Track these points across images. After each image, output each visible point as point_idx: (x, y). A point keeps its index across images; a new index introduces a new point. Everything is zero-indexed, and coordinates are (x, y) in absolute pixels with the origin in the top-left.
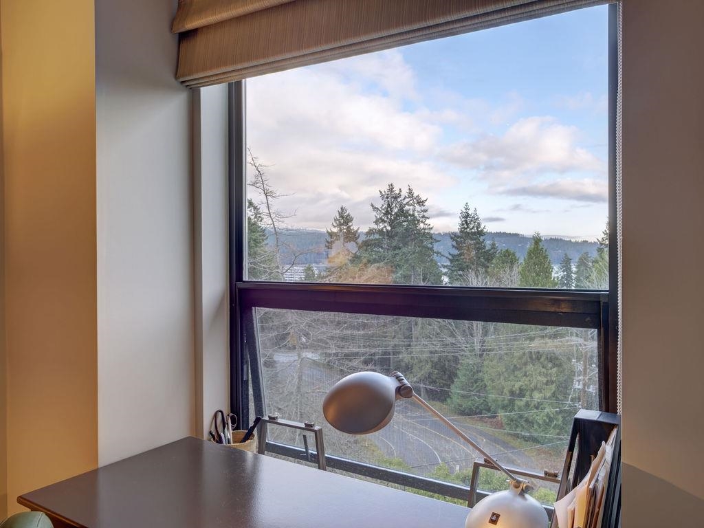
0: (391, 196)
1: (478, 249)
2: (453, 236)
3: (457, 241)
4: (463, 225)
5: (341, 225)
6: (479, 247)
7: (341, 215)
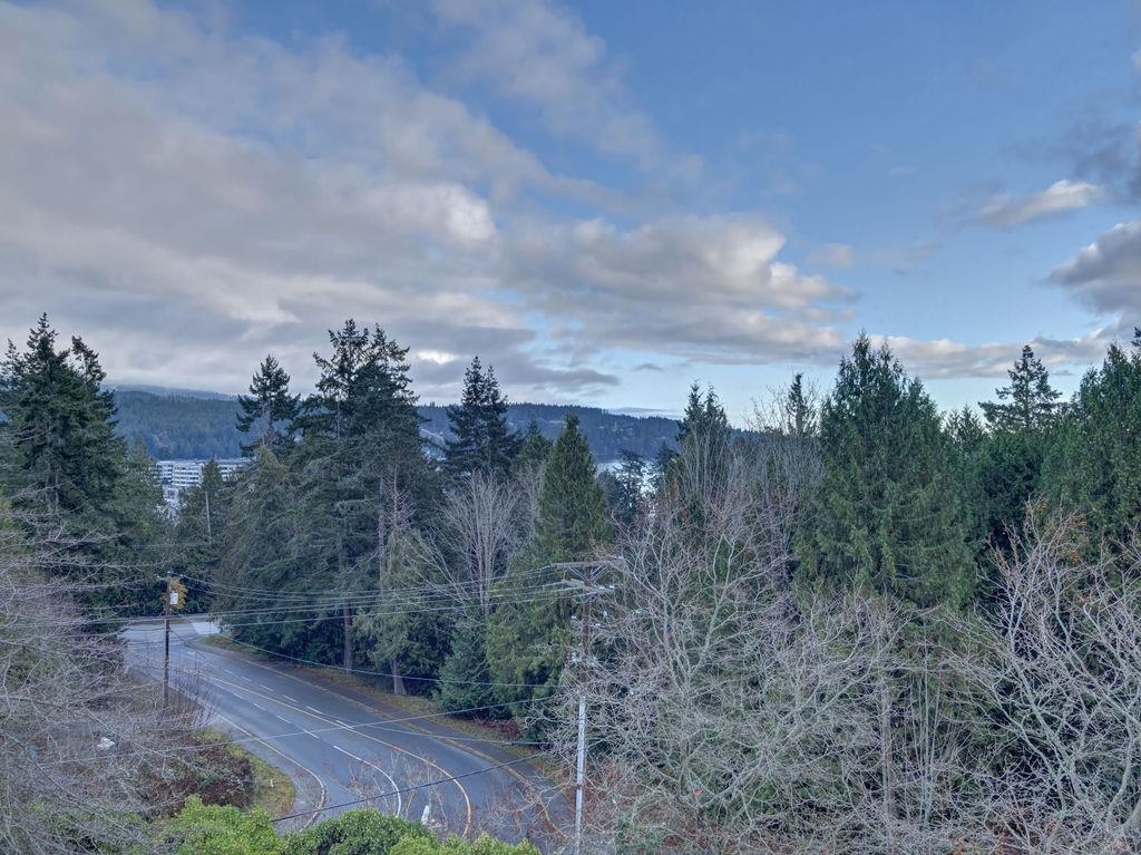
0: (350, 339)
1: (494, 434)
2: (452, 413)
3: (459, 422)
4: (469, 393)
5: (265, 389)
6: (497, 431)
7: (266, 372)
